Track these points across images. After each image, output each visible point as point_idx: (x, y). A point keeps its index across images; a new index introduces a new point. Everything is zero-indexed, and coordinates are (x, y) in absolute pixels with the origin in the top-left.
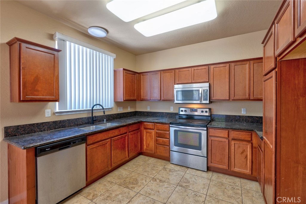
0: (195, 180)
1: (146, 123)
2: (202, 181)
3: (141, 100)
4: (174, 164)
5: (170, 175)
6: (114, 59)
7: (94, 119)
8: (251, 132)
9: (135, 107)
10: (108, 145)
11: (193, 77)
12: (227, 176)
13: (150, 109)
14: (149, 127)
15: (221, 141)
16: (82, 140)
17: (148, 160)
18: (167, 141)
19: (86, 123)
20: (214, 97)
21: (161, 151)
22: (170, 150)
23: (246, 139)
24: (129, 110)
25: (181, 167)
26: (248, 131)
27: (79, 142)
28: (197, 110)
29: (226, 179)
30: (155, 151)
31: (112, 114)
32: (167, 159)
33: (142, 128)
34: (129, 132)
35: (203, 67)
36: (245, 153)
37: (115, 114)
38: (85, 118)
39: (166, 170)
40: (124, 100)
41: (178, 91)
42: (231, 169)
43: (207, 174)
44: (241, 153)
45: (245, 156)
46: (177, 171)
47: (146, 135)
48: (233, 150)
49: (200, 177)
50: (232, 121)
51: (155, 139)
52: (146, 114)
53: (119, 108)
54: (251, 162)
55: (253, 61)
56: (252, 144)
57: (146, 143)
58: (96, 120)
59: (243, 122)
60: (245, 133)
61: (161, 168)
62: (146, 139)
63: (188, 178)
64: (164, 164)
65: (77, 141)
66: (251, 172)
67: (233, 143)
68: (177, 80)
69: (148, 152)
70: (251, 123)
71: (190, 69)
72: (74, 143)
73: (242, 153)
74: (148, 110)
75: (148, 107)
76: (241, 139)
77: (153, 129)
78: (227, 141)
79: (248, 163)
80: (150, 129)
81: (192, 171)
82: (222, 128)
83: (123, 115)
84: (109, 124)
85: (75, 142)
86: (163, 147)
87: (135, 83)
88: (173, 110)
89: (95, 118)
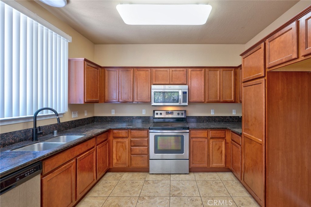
0: (183, 185)
1: (115, 131)
2: (189, 184)
3: (105, 102)
4: (153, 174)
5: (156, 187)
6: (69, 43)
7: (38, 132)
8: (225, 130)
9: (93, 112)
10: (72, 169)
11: (171, 78)
12: (206, 174)
13: (115, 113)
14: (121, 135)
15: (202, 141)
16: (35, 170)
17: (121, 177)
18: (145, 149)
19: (21, 140)
20: (191, 99)
21: (138, 162)
22: (149, 159)
23: (222, 136)
24: (86, 115)
25: (163, 175)
26: (223, 129)
27: (30, 174)
28: (173, 112)
29: (207, 176)
30: (130, 164)
31: (64, 122)
32: (146, 170)
33: (111, 138)
34: (97, 145)
35: (181, 69)
36: (220, 149)
37: (68, 122)
38: (20, 131)
39: (148, 183)
40: (85, 101)
41: (156, 92)
42: (209, 166)
43: (190, 176)
44: (217, 149)
45: (221, 151)
46: (161, 181)
47: (117, 146)
48: (211, 148)
49: (185, 181)
50: (204, 122)
51: (130, 148)
52: (109, 119)
53: (74, 114)
54: (225, 156)
55: (222, 69)
56: (226, 140)
57: (116, 156)
58: (41, 133)
59: (213, 122)
60: (220, 131)
61: (141, 182)
62: (116, 151)
63: (176, 185)
64: (144, 177)
65: (27, 173)
66: (225, 165)
67: (211, 141)
68: (154, 80)
69: (120, 166)
70: (218, 122)
71: (168, 69)
72: (21, 178)
73: (219, 149)
74: (113, 114)
75: (112, 110)
76: (217, 137)
77: (127, 137)
78: (207, 140)
79: (223, 157)
80: (123, 138)
81: (175, 176)
82: (200, 129)
83: (79, 123)
84: (64, 137)
85: (24, 176)
86: (140, 157)
87: (98, 80)
88: (145, 114)
89: (40, 130)
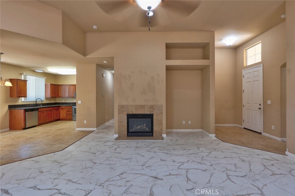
3: (59, 97)
6: (45, 79)
9: (56, 101)
10: (45, 113)
18: (71, 112)
21: (69, 117)
22: (72, 116)
24: (52, 102)
30: (66, 118)
34: (54, 110)
37: (45, 103)
38: (33, 104)
40: (51, 97)
47: (62, 111)
51: (66, 112)
53: (47, 101)
57: (62, 115)
69: (63, 118)
74: (63, 102)
80: (64, 109)
83: (49, 104)
87: (56, 90)
89: (37, 104)
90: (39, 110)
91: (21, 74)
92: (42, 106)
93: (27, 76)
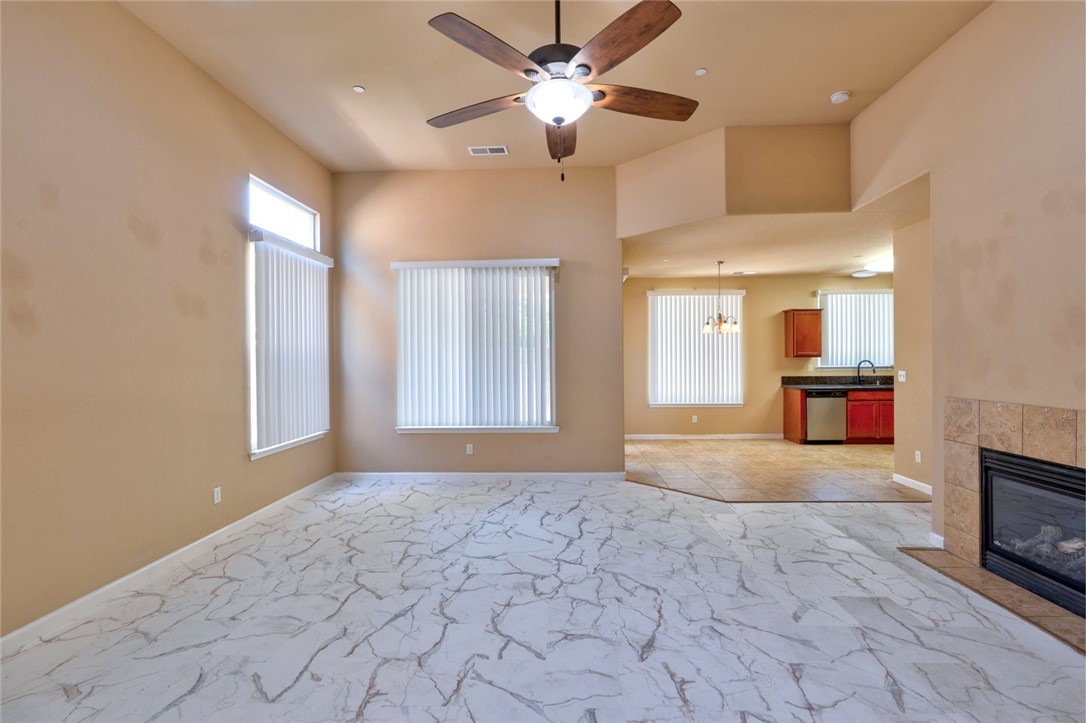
10: (874, 407)
38: (850, 377)
89: (864, 378)
90: (851, 396)
91: (814, 294)
92: (881, 384)
93: (829, 296)
